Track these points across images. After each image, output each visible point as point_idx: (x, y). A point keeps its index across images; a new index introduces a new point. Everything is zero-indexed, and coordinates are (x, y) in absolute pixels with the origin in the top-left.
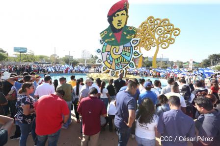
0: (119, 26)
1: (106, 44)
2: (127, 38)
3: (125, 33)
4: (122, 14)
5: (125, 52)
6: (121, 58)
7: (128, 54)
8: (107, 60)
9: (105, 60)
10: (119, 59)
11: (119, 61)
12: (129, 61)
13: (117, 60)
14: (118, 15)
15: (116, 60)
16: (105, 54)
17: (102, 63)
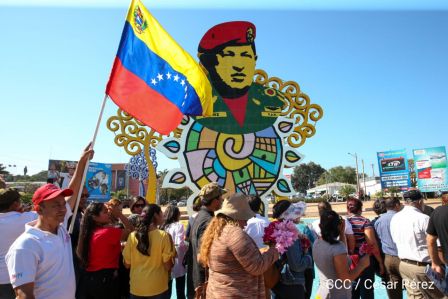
0: (236, 80)
1: (198, 127)
2: (264, 114)
3: (258, 103)
4: (243, 54)
5: (263, 153)
6: (251, 168)
7: (270, 157)
8: (205, 175)
9: (197, 172)
10: (244, 171)
11: (246, 177)
12: (276, 177)
13: (242, 175)
14: (232, 54)
15: (237, 174)
16: (197, 157)
17: (188, 183)
